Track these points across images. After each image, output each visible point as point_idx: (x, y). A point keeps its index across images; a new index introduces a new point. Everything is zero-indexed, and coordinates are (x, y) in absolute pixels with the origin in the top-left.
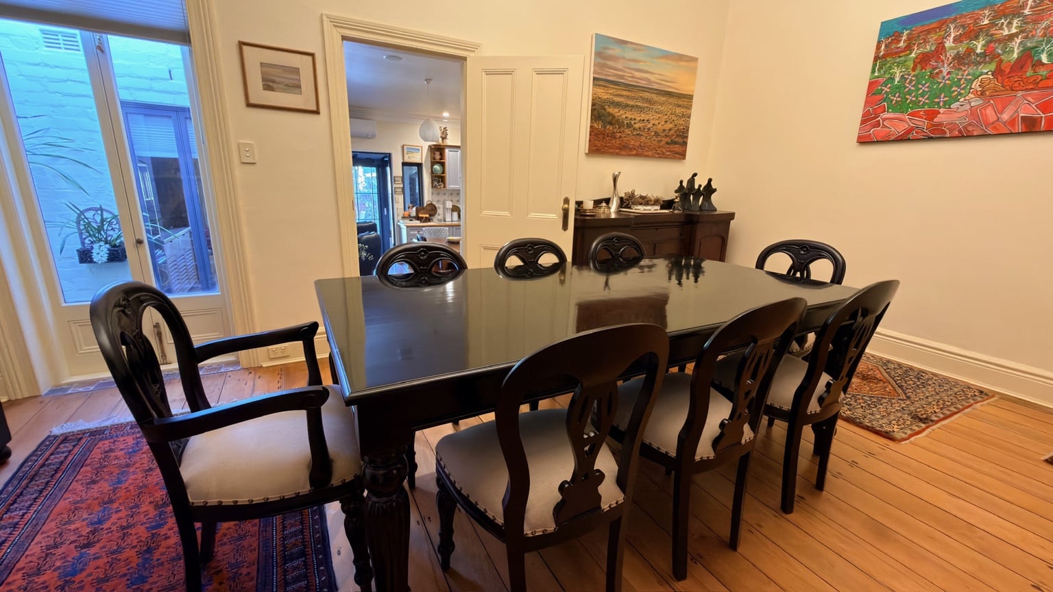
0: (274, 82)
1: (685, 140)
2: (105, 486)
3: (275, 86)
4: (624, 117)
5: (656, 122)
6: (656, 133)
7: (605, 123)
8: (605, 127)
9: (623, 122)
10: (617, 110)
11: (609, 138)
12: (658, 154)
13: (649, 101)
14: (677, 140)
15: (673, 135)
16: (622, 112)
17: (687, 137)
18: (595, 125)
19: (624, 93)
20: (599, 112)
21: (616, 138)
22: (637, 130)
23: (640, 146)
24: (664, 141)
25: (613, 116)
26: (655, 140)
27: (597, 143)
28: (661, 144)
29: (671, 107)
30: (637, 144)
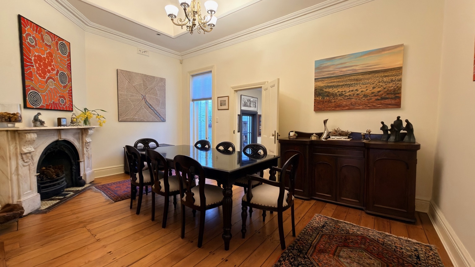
1: (397, 95)
3: (222, 105)
4: (337, 91)
5: (364, 90)
6: (364, 95)
7: (323, 97)
8: (324, 99)
9: (336, 94)
10: (331, 89)
11: (327, 103)
12: (369, 107)
13: (357, 80)
14: (387, 96)
15: (383, 94)
16: (334, 89)
17: (401, 93)
18: (317, 99)
19: (335, 80)
20: (318, 92)
21: (332, 102)
22: (347, 96)
23: (351, 104)
24: (374, 98)
25: (329, 93)
26: (364, 100)
27: (319, 106)
28: (371, 101)
29: (377, 79)
30: (349, 103)
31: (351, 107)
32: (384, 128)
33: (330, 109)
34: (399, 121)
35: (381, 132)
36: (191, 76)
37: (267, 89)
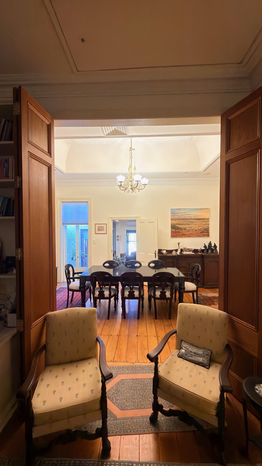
1: (208, 231)
2: (65, 294)
3: (100, 230)
4: (182, 227)
5: (195, 227)
6: (195, 230)
7: (176, 229)
8: (176, 230)
9: (182, 228)
10: (180, 225)
12: (197, 236)
13: (192, 222)
14: (204, 231)
15: (202, 230)
16: (181, 226)
18: (173, 230)
19: (182, 221)
20: (173, 227)
22: (188, 230)
23: (190, 234)
24: (199, 232)
25: (179, 227)
26: (195, 232)
29: (200, 222)
30: (188, 234)
31: (189, 236)
32: (205, 246)
33: (179, 236)
34: (210, 244)
35: (204, 248)
36: (61, 203)
37: (144, 223)
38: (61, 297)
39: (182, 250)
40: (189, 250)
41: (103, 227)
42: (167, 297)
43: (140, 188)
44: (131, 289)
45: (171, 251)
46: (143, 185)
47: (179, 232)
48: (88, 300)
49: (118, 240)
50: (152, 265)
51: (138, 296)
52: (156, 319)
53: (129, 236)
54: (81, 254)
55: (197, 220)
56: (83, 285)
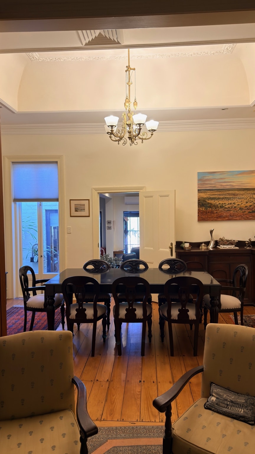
0: (78, 209)
2: (19, 317)
3: (78, 210)
4: (218, 203)
5: (240, 203)
6: (240, 208)
7: (206, 208)
9: (218, 206)
10: (214, 201)
11: (210, 214)
12: (244, 218)
13: (234, 195)
15: (253, 208)
16: (216, 201)
18: (201, 209)
19: (217, 193)
20: (201, 203)
21: (214, 213)
22: (227, 208)
23: (230, 215)
24: (247, 211)
25: (211, 204)
26: (240, 212)
27: (202, 216)
28: (245, 213)
29: (249, 195)
30: (228, 214)
31: (230, 218)
33: (213, 219)
36: (11, 163)
37: (152, 197)
38: (14, 321)
39: (217, 243)
40: (230, 243)
41: (84, 205)
42: (190, 318)
43: (144, 137)
44: (130, 305)
45: (198, 245)
46: (149, 131)
47: (212, 212)
48: (58, 326)
49: (110, 228)
50: (166, 267)
51: (142, 317)
52: (172, 355)
53: (128, 222)
54: (47, 251)
55: (243, 191)
56: (50, 300)
